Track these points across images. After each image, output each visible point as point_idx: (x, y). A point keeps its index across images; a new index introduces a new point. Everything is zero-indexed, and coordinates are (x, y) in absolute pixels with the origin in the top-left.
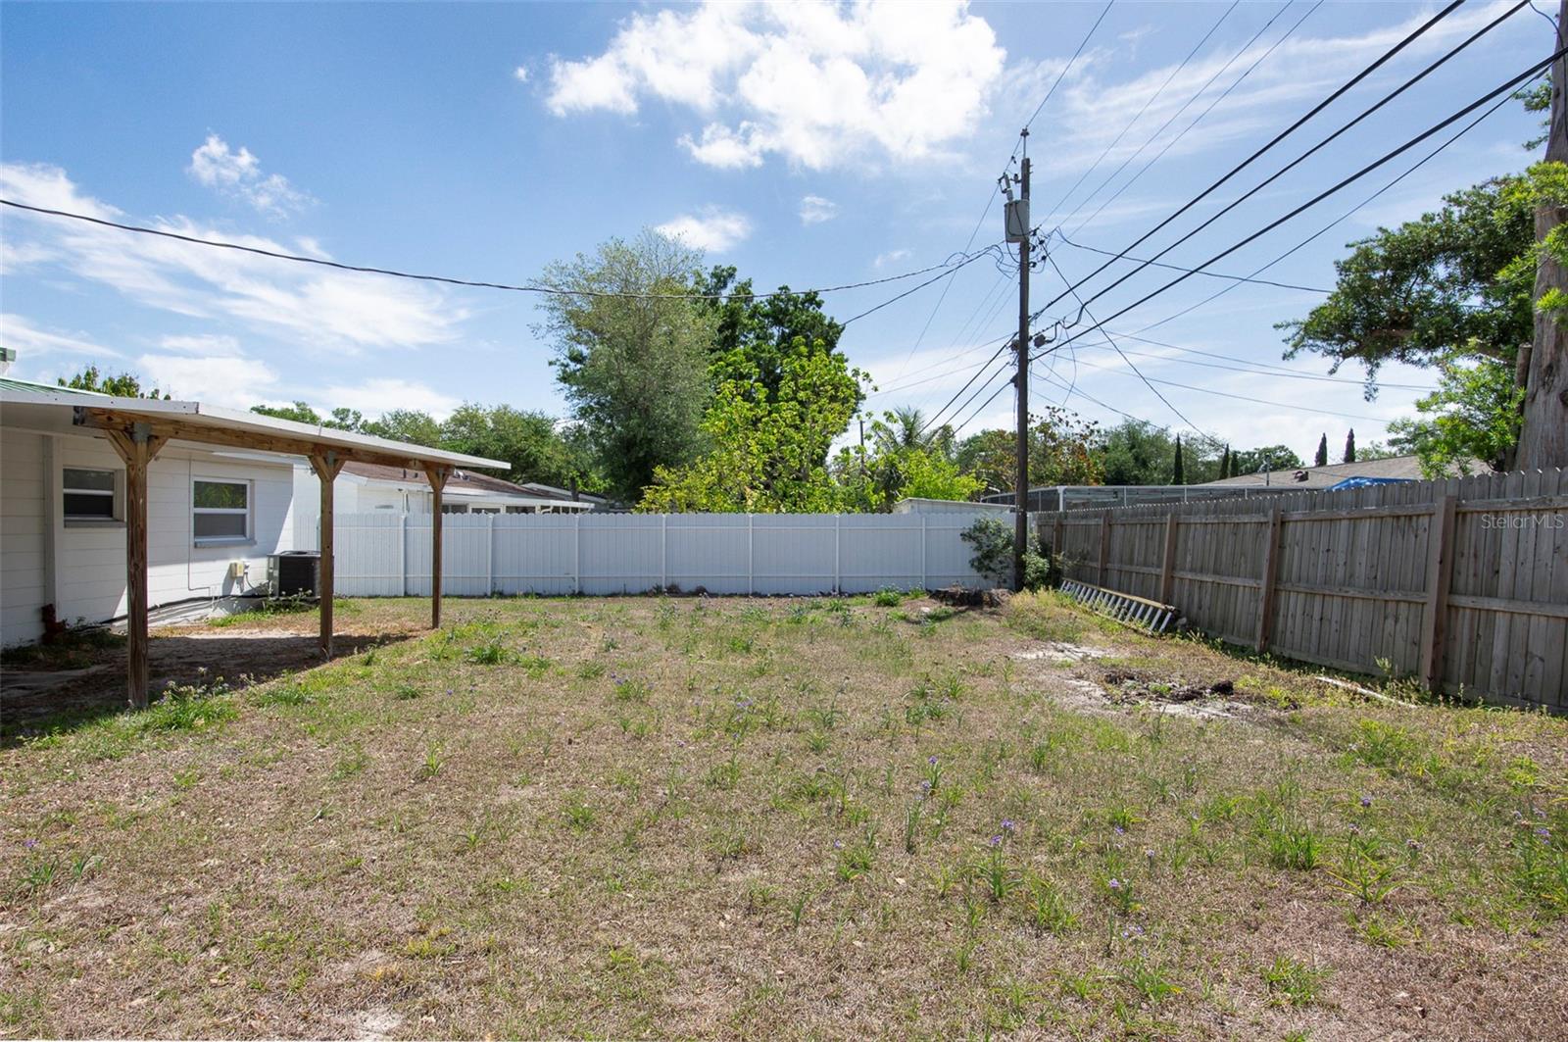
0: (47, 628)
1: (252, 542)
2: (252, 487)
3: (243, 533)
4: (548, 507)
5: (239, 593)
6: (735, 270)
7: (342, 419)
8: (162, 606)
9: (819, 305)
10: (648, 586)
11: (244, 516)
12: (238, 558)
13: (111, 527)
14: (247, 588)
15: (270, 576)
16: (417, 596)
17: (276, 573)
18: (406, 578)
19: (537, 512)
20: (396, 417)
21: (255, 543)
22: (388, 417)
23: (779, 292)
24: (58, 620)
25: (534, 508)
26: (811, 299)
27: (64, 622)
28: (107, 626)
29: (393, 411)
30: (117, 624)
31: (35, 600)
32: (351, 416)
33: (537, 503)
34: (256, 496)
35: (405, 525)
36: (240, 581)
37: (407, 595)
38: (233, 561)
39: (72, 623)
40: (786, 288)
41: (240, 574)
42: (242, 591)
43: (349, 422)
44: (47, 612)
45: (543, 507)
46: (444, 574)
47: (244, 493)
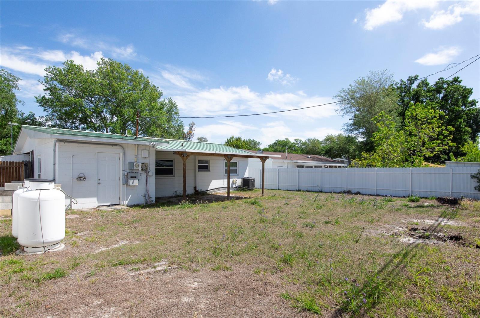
0: (195, 191)
1: (238, 175)
2: (238, 162)
3: (236, 173)
4: (326, 166)
5: (235, 187)
6: (418, 76)
7: (297, 142)
8: (218, 188)
9: (460, 82)
10: (342, 190)
11: (236, 169)
12: (235, 178)
13: (207, 172)
14: (237, 185)
15: (241, 183)
16: (281, 190)
17: (242, 182)
18: (278, 185)
19: (323, 167)
20: (309, 140)
21: (239, 175)
22: (307, 140)
23: (439, 80)
24: (197, 190)
25: (322, 166)
26: (456, 80)
27: (198, 190)
28: (207, 192)
29: (308, 139)
30: (208, 191)
31: (194, 186)
32: (299, 141)
33: (323, 165)
34: (239, 164)
35: (278, 171)
36: (235, 184)
37: (278, 189)
38: (233, 179)
39: (200, 191)
40: (442, 78)
41: (235, 182)
42: (236, 186)
43: (298, 142)
44: (195, 188)
45: (325, 166)
46: (265, 183)
47: (237, 163)
